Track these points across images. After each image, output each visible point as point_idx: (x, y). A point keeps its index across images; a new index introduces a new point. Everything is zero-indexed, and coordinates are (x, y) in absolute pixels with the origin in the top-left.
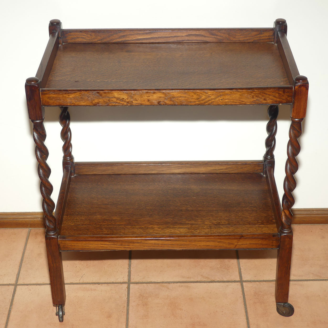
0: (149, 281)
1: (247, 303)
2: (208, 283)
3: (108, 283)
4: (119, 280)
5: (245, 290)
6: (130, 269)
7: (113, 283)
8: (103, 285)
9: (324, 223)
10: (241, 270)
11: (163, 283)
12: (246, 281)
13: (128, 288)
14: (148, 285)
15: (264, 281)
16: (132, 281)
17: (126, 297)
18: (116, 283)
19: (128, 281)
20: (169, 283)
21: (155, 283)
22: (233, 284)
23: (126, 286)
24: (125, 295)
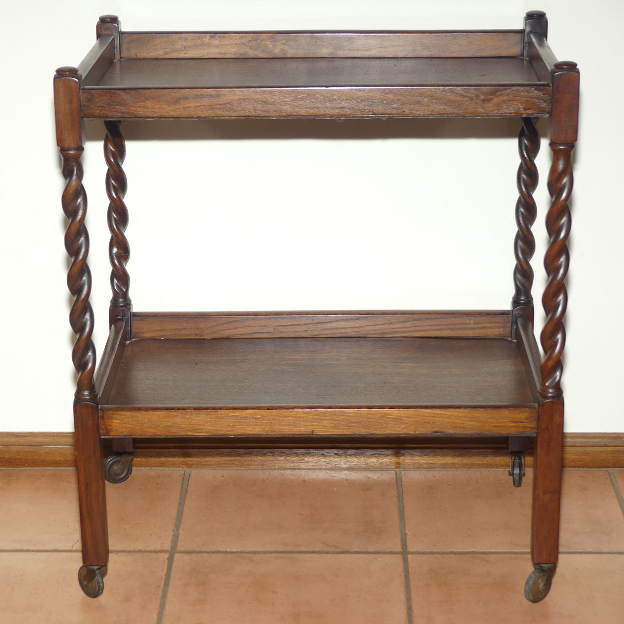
0: (214, 549)
1: (412, 585)
2: (335, 555)
3: (129, 552)
4: (153, 548)
5: (410, 566)
6: (178, 531)
7: (140, 551)
8: (120, 554)
9: (589, 467)
10: (407, 536)
11: (242, 552)
12: (413, 553)
13: (171, 560)
14: (212, 555)
15: (451, 553)
16: (179, 548)
17: (164, 573)
18: (145, 551)
19: (171, 549)
20: (255, 553)
21: (226, 552)
22: (387, 556)
23: (167, 555)
24: (163, 569)
